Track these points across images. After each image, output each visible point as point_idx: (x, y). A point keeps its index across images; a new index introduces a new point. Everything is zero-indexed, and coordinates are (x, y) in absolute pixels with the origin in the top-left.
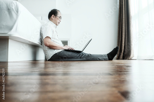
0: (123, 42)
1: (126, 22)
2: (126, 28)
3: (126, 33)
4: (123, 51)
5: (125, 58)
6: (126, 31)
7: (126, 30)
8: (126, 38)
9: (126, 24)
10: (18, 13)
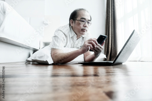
0: (110, 44)
1: (113, 25)
2: (113, 31)
3: (113, 35)
4: (109, 53)
5: (112, 59)
6: (113, 34)
7: (113, 32)
8: (113, 40)
9: (113, 27)
10: (5, 14)
